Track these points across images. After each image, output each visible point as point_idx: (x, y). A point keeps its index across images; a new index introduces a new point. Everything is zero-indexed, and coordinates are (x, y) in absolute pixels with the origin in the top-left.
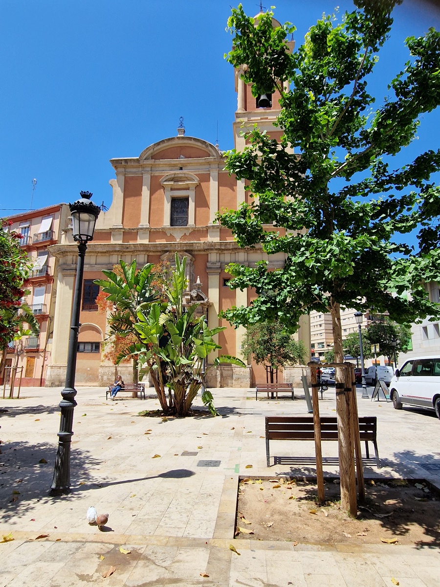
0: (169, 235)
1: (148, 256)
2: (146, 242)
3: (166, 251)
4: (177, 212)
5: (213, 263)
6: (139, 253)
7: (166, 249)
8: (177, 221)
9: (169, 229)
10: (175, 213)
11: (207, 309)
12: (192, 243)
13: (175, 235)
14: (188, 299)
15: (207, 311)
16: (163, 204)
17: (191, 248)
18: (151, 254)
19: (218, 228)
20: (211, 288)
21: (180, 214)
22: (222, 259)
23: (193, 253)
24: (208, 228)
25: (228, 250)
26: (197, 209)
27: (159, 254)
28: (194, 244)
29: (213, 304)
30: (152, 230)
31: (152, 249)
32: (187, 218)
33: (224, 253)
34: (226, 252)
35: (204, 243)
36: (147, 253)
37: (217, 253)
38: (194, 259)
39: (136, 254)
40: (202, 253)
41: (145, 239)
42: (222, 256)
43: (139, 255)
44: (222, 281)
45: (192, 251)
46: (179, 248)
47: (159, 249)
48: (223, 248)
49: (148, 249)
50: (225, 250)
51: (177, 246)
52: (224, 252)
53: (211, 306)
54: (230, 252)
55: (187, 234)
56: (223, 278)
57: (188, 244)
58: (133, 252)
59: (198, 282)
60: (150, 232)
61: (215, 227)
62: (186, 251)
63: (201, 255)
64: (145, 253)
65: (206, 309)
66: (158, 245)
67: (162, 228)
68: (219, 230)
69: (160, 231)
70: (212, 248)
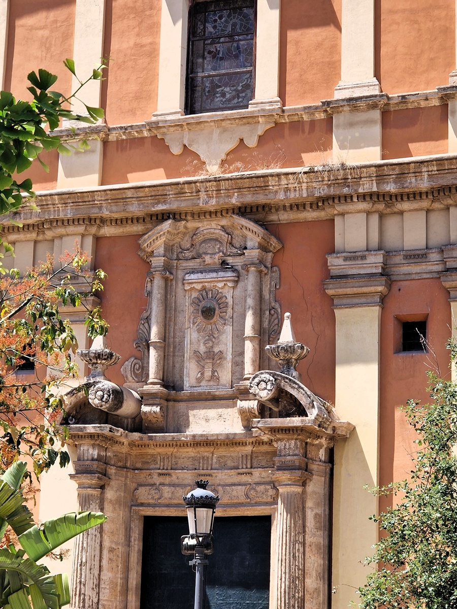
0: (176, 150)
1: (97, 239)
2: (89, 183)
3: (163, 217)
4: (214, 55)
5: (354, 256)
6: (61, 231)
7: (161, 207)
8: (212, 92)
9: (179, 125)
10: (209, 58)
11: (331, 453)
12: (264, 176)
13: (200, 149)
14: (250, 411)
15: (331, 458)
16: (154, 28)
17: (261, 199)
18: (108, 231)
19: (374, 106)
20: (349, 361)
21: (226, 63)
22: (392, 241)
23: (273, 217)
24: (331, 108)
25: (416, 195)
26: (291, 35)
27: (137, 228)
28: (272, 181)
29: (353, 430)
30: (113, 137)
31: (106, 213)
32: (252, 75)
33: (401, 213)
34: (405, 206)
35: (311, 171)
36: (93, 230)
37: (368, 213)
38: (274, 241)
39: (49, 234)
40: (310, 215)
41: (85, 171)
42: (392, 224)
43: (61, 237)
44: (394, 334)
45: (266, 208)
46: (213, 202)
47: (135, 209)
48: (391, 188)
49: (94, 213)
50: (401, 196)
51: (203, 195)
52: (400, 206)
53: (345, 439)
54: (425, 204)
55: (251, 142)
56: (397, 318)
57: (247, 183)
58: (38, 227)
59: (286, 336)
60: (105, 143)
61: (362, 104)
62: (243, 211)
63: (306, 223)
64: (81, 229)
65: (322, 454)
66: (129, 194)
67: (153, 126)
68: (376, 114)
69: (143, 138)
70: (346, 190)
